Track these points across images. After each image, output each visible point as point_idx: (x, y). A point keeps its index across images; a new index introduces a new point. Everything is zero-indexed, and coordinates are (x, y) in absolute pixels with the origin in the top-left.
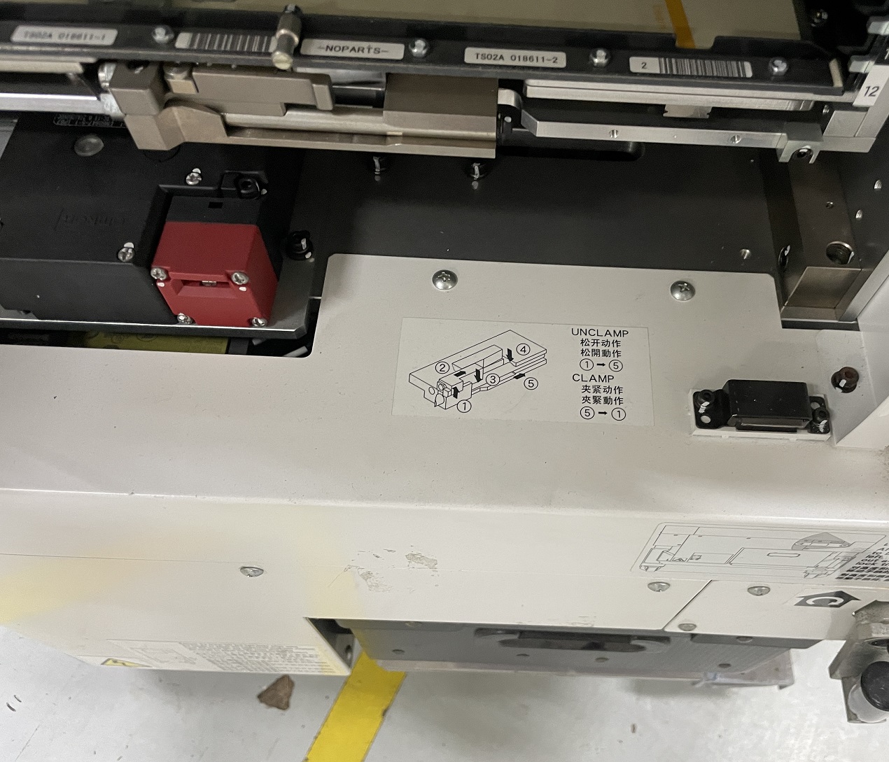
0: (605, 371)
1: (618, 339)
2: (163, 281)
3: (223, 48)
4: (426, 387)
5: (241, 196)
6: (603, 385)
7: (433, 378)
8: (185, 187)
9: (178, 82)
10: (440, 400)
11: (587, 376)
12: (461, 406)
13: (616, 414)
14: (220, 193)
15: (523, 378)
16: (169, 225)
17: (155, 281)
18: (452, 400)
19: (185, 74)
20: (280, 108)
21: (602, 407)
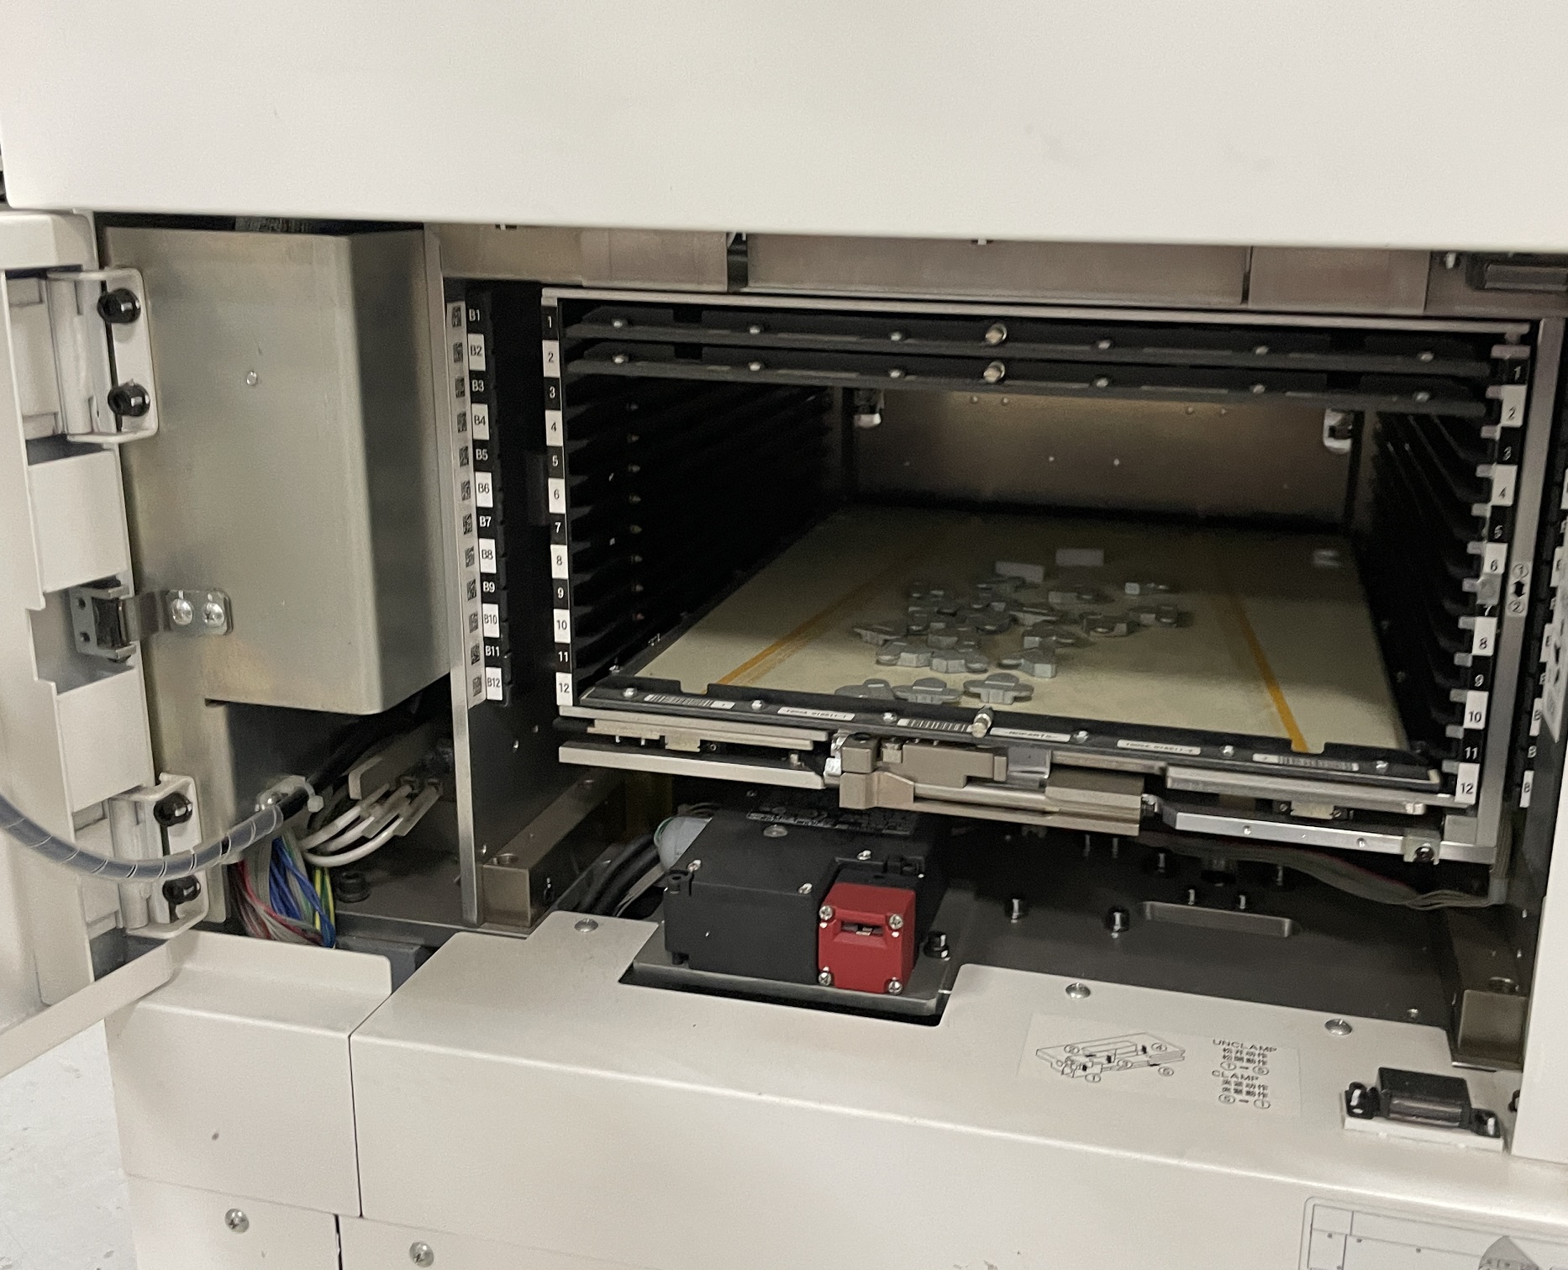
0: (1250, 1073)
1: (1266, 1052)
2: (828, 921)
3: (932, 727)
4: (1054, 1061)
5: (902, 873)
6: (1245, 1082)
7: (1063, 1056)
8: (856, 861)
9: (890, 752)
10: (1067, 1070)
11: (1229, 1074)
12: (1090, 1078)
13: (1259, 1104)
14: (885, 868)
15: (1157, 1067)
16: (837, 885)
17: (819, 920)
18: (1080, 1072)
19: (897, 746)
20: (962, 781)
21: (1244, 1096)
